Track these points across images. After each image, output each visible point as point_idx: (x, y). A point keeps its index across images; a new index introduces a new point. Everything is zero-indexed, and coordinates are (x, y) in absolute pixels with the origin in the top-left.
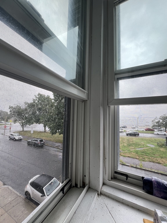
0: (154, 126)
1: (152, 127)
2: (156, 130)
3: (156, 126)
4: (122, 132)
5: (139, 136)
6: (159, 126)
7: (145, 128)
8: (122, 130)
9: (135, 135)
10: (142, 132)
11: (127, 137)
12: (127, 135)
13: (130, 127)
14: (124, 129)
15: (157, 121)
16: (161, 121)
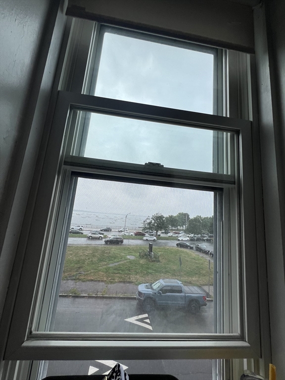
0: (145, 229)
1: (143, 230)
2: (147, 235)
3: (148, 228)
4: (100, 238)
5: (123, 243)
6: (150, 228)
7: (135, 231)
8: (103, 234)
9: (117, 242)
10: (130, 238)
11: (106, 246)
12: (107, 242)
13: (115, 230)
14: (105, 233)
15: (148, 221)
16: (153, 221)
